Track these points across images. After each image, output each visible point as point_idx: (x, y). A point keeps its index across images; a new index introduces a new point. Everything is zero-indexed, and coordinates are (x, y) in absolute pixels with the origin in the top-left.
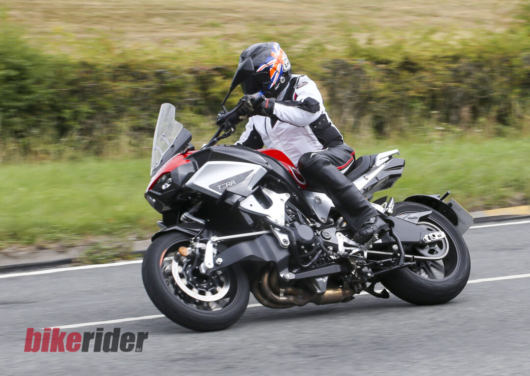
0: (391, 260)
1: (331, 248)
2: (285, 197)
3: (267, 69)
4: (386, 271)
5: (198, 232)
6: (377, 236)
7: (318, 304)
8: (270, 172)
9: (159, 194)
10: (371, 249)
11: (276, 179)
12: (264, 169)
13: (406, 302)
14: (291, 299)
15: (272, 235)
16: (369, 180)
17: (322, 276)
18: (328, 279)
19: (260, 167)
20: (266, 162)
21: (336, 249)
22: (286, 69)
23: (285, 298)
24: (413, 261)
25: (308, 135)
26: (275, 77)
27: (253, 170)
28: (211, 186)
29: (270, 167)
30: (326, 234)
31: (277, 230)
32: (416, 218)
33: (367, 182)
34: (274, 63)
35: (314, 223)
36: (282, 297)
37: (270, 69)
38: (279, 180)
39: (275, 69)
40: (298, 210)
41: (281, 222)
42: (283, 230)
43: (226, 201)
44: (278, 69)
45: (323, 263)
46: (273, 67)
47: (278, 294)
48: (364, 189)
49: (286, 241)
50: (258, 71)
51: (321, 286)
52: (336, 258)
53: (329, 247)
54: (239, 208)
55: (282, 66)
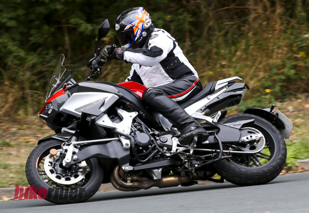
0: (211, 155)
1: (166, 148)
2: (134, 114)
3: (131, 28)
4: (209, 163)
5: (67, 139)
6: (196, 139)
7: (161, 188)
8: (121, 98)
9: (46, 117)
10: (195, 148)
11: (126, 102)
12: (117, 96)
13: (234, 184)
14: (136, 184)
15: (119, 141)
16: (211, 99)
17: (158, 168)
18: (162, 170)
19: (113, 94)
20: (118, 91)
21: (170, 148)
22: (147, 26)
23: (131, 184)
24: (229, 155)
25: (162, 74)
26: (138, 33)
27: (107, 97)
28: (75, 110)
29: (120, 94)
30: (163, 139)
31: (123, 138)
32: (240, 125)
33: (209, 101)
34: (136, 23)
35: (154, 131)
36: (129, 183)
37: (134, 28)
38: (128, 103)
39: (137, 27)
40: (142, 123)
41: (127, 132)
42: (127, 137)
43: (87, 119)
44: (140, 26)
45: (160, 159)
46: (135, 26)
47: (126, 181)
48: (206, 106)
49: (127, 145)
50: (125, 29)
51: (156, 174)
52: (170, 155)
53: (164, 148)
54: (95, 123)
55: (143, 25)
